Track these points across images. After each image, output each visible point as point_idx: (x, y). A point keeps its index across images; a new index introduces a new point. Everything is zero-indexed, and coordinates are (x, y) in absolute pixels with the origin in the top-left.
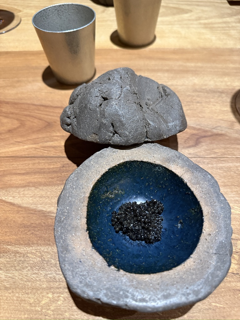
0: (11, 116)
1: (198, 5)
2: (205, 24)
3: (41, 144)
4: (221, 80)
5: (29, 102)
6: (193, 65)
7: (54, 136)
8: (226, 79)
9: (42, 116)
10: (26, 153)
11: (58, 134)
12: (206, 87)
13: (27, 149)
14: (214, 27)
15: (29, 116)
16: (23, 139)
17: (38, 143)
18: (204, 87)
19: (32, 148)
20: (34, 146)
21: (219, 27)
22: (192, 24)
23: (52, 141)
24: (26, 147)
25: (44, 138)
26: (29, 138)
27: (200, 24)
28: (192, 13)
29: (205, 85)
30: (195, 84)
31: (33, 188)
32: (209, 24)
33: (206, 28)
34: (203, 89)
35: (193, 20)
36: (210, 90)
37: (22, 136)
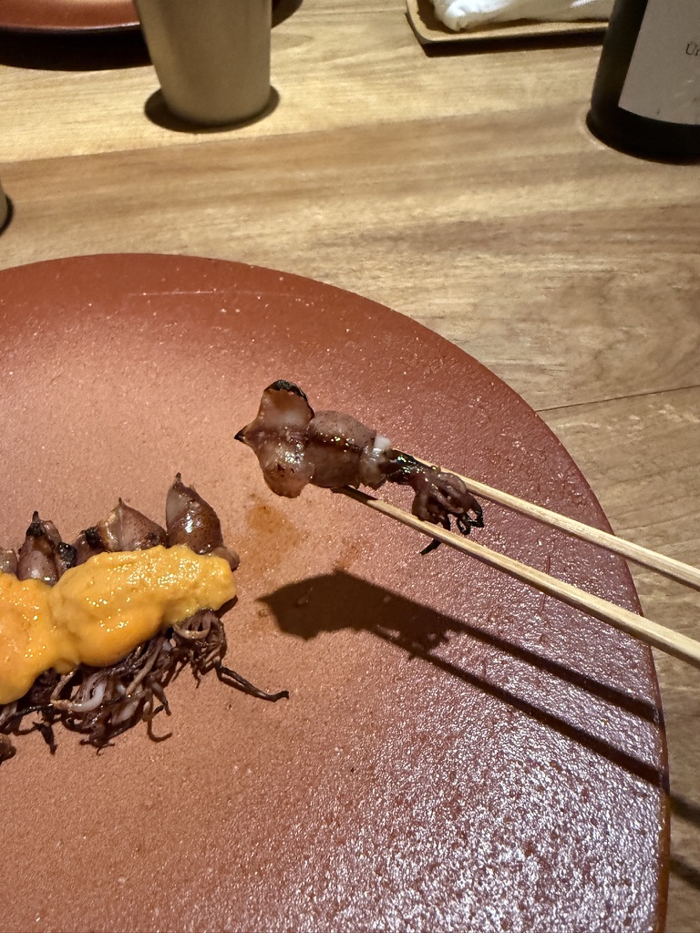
1: (329, 23)
2: (347, 67)
4: (395, 204)
6: (312, 174)
8: (409, 201)
12: (352, 229)
14: (373, 72)
18: (345, 232)
21: (388, 71)
22: (312, 70)
27: (336, 67)
28: (313, 44)
29: (349, 225)
30: (316, 227)
32: (359, 65)
33: (351, 75)
34: (343, 237)
35: (316, 60)
36: (362, 236)
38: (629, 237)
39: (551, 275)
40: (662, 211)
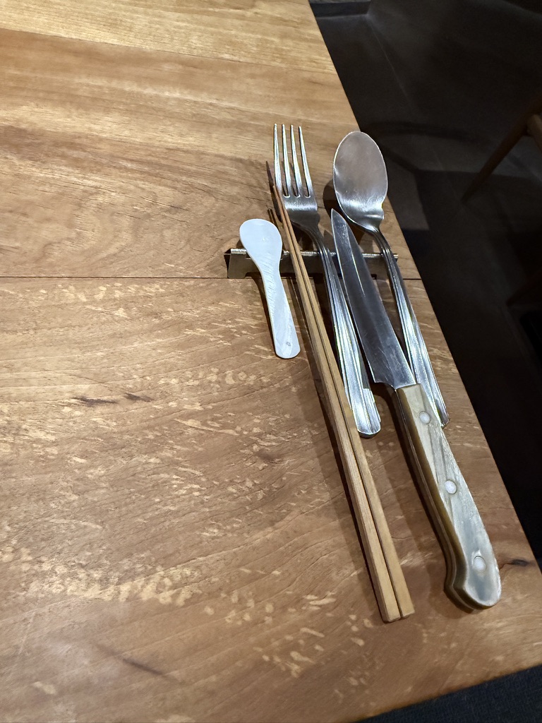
38: (129, 165)
39: (52, 182)
40: (165, 151)
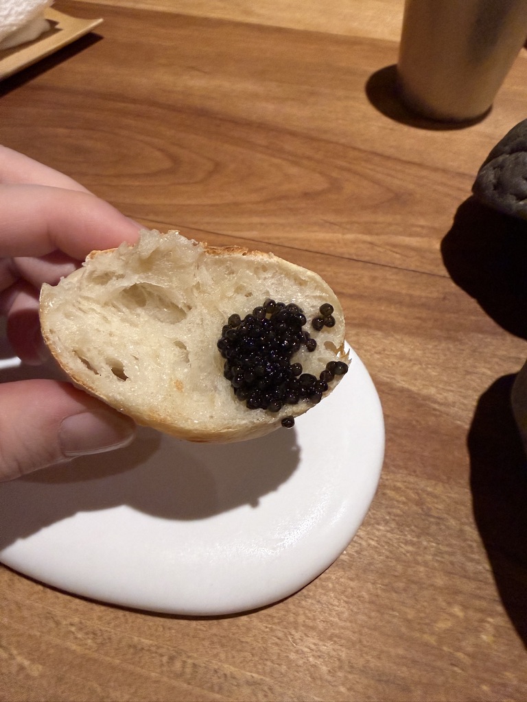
0: (305, 162)
3: (384, 238)
5: (343, 141)
7: (413, 225)
9: (379, 176)
10: (353, 251)
11: (422, 222)
13: (354, 242)
15: (349, 170)
16: (338, 219)
17: (377, 234)
19: (364, 242)
20: (368, 238)
23: (410, 235)
24: (350, 236)
25: (390, 224)
26: (355, 219)
31: (379, 334)
37: (338, 212)
